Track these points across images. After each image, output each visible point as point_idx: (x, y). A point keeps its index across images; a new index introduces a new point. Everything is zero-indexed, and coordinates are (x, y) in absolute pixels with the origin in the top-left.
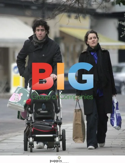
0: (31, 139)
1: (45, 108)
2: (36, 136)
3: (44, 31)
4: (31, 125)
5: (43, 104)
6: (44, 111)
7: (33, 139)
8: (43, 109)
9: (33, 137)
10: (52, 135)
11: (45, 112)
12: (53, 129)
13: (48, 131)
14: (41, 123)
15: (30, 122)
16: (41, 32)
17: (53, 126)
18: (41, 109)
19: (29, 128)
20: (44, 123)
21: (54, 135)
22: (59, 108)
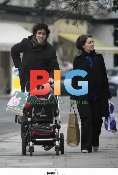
0: (31, 144)
1: (44, 112)
2: (36, 140)
3: (45, 34)
4: (30, 129)
5: (43, 108)
6: (43, 114)
7: (32, 143)
8: (43, 113)
9: (33, 141)
10: (52, 139)
11: (44, 116)
12: (52, 132)
13: (47, 135)
14: (40, 126)
15: (29, 125)
16: (42, 36)
17: (52, 130)
18: (40, 113)
19: (28, 132)
20: (44, 127)
21: (54, 139)
22: (58, 112)
